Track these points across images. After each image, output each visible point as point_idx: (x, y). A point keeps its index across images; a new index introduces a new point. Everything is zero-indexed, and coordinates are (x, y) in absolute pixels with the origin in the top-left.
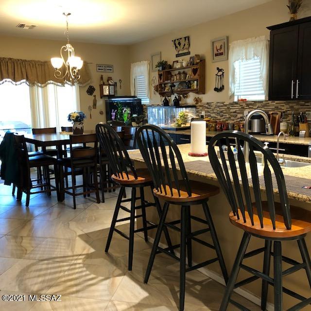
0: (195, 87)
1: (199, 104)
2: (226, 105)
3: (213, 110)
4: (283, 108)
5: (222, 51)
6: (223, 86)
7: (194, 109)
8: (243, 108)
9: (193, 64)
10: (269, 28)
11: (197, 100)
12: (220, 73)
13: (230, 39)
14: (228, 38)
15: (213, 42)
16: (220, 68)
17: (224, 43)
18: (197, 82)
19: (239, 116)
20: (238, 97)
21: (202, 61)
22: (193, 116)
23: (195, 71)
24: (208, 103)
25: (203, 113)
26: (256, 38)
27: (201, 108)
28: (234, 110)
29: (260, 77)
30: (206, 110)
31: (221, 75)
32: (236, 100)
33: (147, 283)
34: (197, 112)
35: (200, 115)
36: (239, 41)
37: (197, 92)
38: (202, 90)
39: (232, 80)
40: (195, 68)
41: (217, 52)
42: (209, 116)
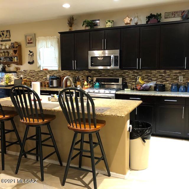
0: (16, 61)
1: (19, 71)
2: (36, 72)
3: (28, 74)
4: (68, 74)
5: (32, 41)
6: (33, 61)
7: (15, 74)
8: (46, 73)
9: (14, 47)
10: (59, 33)
11: (17, 69)
12: (31, 54)
13: (36, 35)
14: (35, 34)
15: (26, 36)
16: (31, 51)
17: (33, 37)
18: (17, 58)
19: (44, 78)
20: (43, 68)
21: (20, 46)
22: (15, 78)
23: (15, 52)
24: (24, 71)
25: (22, 76)
26: (51, 37)
27: (20, 73)
28: (41, 75)
29: (55, 58)
30: (23, 74)
31: (32, 55)
32: (42, 69)
33: (17, 174)
34: (17, 75)
35: (20, 77)
36: (42, 37)
37: (17, 63)
38: (20, 63)
39: (39, 58)
40: (15, 50)
41: (29, 42)
42: (26, 78)
